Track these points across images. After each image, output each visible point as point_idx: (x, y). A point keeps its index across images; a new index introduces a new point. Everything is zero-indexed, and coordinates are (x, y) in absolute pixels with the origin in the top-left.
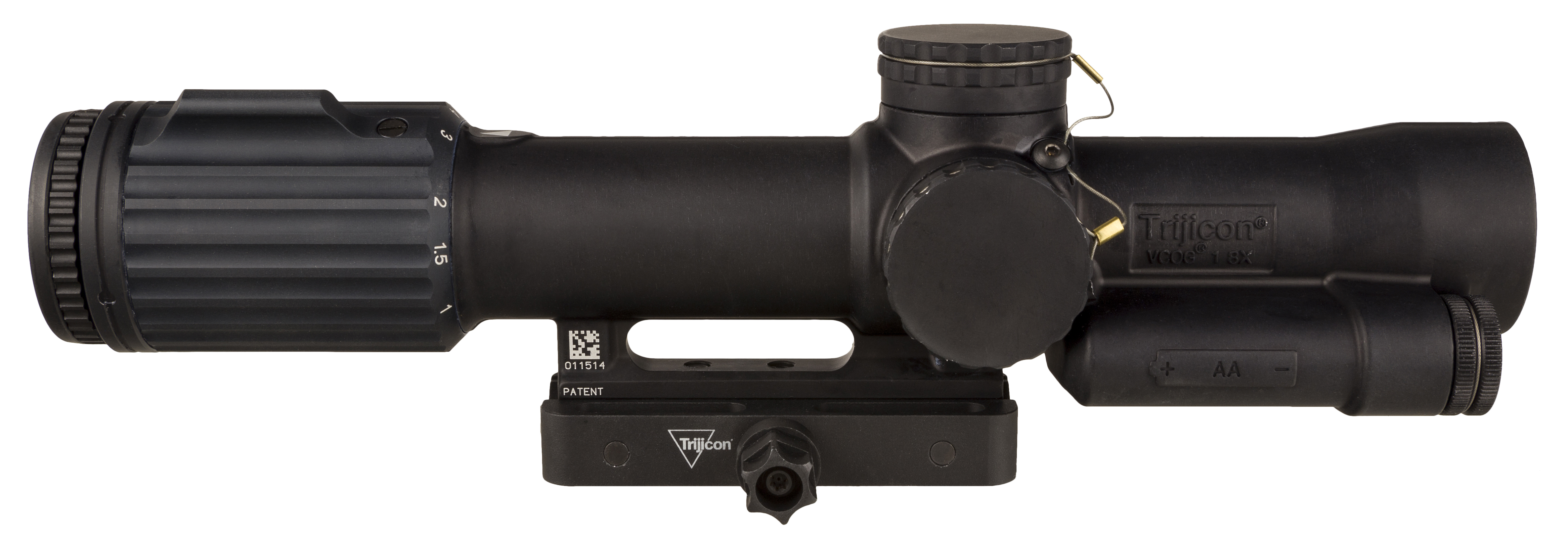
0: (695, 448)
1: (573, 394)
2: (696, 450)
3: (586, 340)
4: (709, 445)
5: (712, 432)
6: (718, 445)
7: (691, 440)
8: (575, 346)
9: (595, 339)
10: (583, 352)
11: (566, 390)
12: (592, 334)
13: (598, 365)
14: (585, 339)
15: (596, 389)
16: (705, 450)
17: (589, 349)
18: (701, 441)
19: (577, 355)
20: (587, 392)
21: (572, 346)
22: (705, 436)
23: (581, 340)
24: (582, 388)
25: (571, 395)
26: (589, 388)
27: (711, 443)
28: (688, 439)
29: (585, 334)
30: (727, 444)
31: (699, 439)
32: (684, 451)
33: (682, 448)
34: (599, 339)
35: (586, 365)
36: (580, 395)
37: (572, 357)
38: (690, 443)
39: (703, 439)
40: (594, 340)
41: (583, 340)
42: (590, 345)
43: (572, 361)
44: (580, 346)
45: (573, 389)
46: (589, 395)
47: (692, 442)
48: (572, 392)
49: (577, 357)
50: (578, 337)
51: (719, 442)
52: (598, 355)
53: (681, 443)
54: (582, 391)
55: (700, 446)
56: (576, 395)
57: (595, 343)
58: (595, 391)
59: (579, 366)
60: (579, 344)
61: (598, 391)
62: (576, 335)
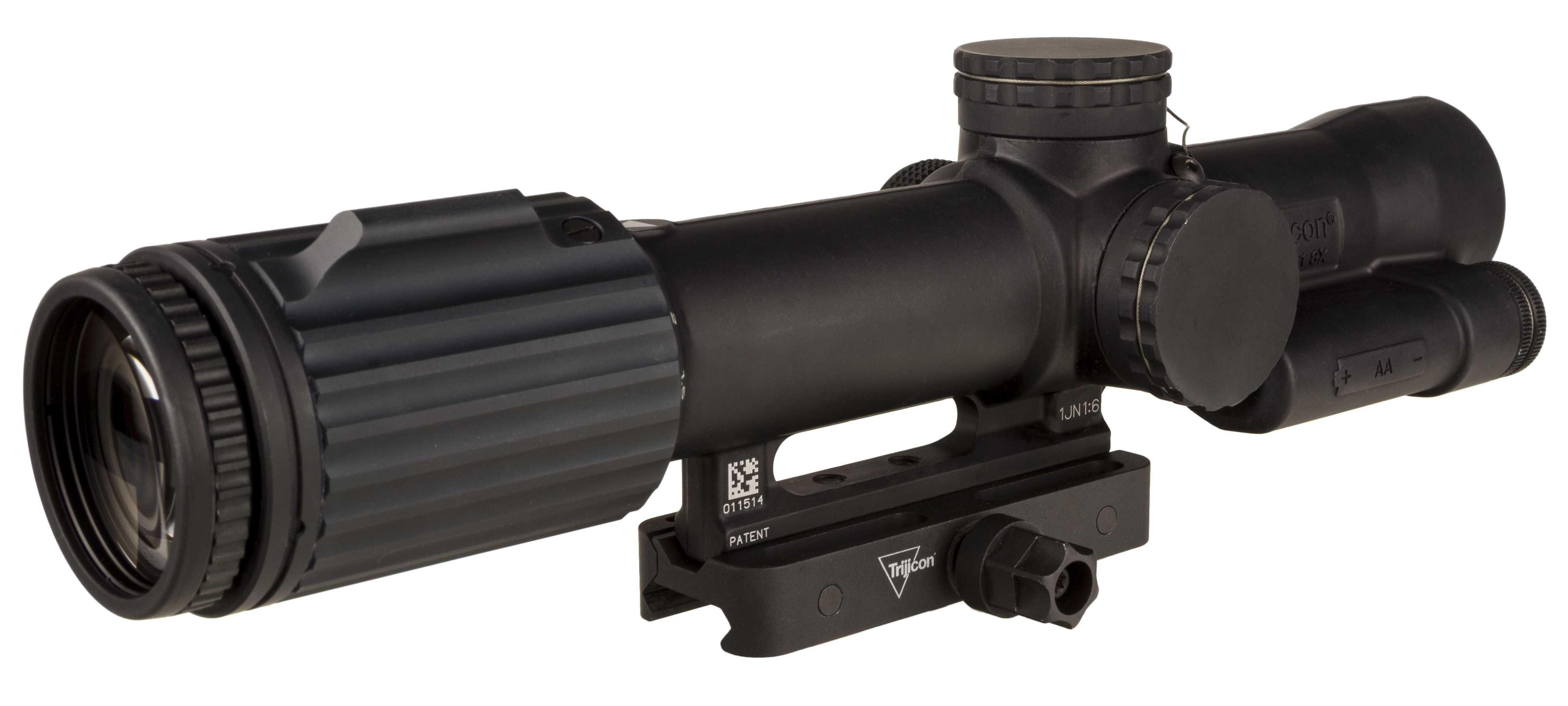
0: (902, 573)
1: (740, 542)
2: (903, 576)
3: (745, 472)
4: (915, 566)
5: (917, 549)
6: (923, 564)
7: (899, 564)
8: (733, 483)
9: (754, 468)
10: (742, 489)
11: (733, 540)
12: (751, 463)
13: (757, 500)
14: (744, 470)
15: (762, 530)
16: (912, 574)
17: (748, 482)
18: (908, 563)
19: (736, 493)
20: (754, 536)
21: (731, 483)
22: (910, 555)
23: (740, 473)
24: (748, 533)
25: (738, 544)
26: (755, 532)
27: (917, 563)
28: (896, 564)
29: (744, 465)
30: (930, 560)
31: (906, 561)
32: (893, 579)
33: (890, 576)
34: (757, 468)
35: (745, 503)
36: (747, 542)
37: (731, 497)
38: (898, 568)
39: (909, 560)
40: (753, 470)
41: (743, 473)
42: (748, 477)
43: (730, 502)
44: (739, 481)
45: (740, 537)
46: (755, 540)
47: (900, 566)
48: (739, 541)
49: (737, 496)
50: (737, 470)
51: (924, 560)
52: (756, 488)
53: (889, 570)
54: (749, 536)
55: (906, 569)
56: (742, 543)
57: (754, 474)
58: (761, 534)
59: (737, 506)
60: (738, 479)
61: (764, 532)
62: (736, 468)
